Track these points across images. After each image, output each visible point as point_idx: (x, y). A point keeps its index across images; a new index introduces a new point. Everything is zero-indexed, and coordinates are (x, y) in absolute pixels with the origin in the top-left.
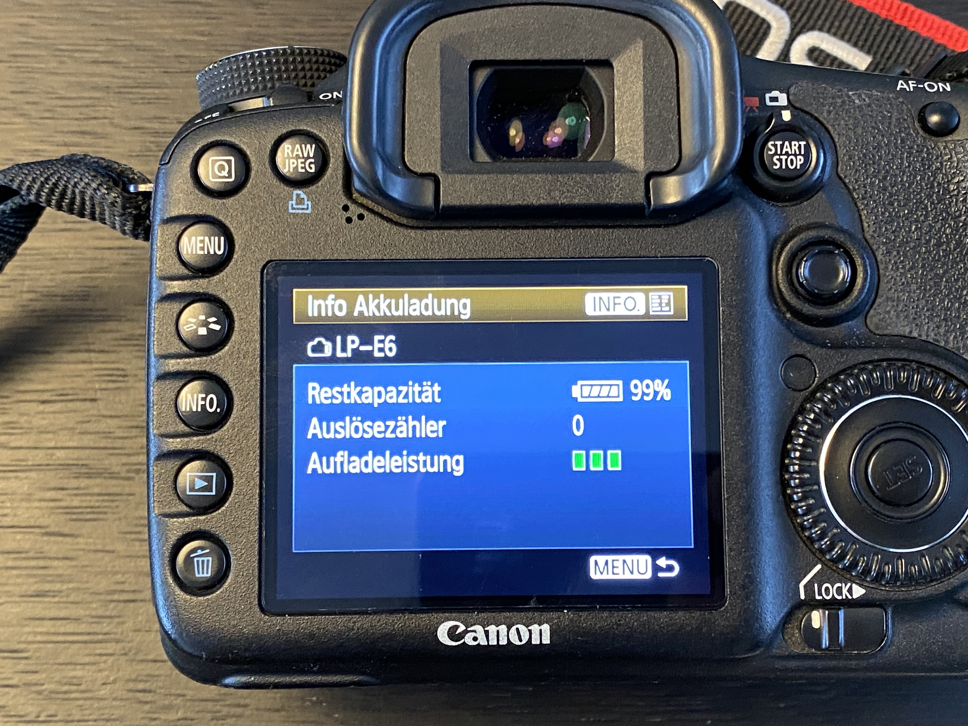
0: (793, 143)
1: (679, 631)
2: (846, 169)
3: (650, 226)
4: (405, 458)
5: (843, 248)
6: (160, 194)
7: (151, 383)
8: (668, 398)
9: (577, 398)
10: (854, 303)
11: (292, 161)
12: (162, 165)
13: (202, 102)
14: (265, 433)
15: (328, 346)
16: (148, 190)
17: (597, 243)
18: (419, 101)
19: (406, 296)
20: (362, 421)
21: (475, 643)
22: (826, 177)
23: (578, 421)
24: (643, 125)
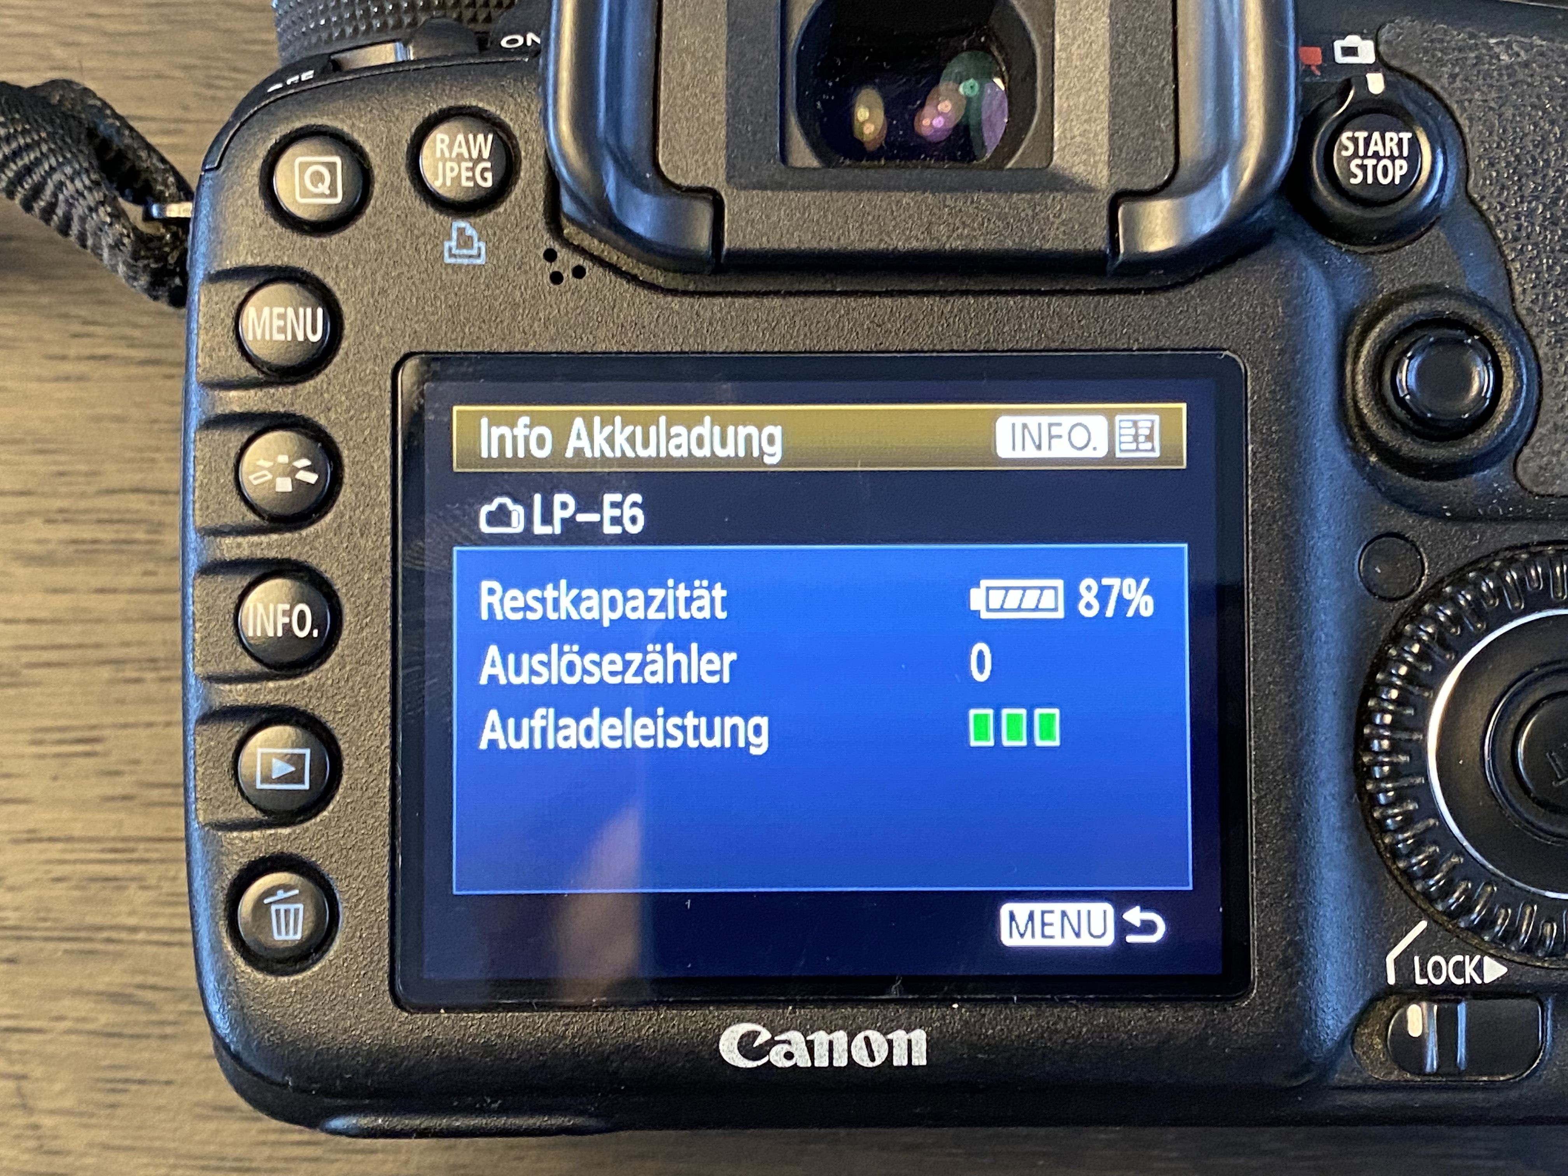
0: (1388, 135)
1: (1164, 1043)
2: (1484, 184)
3: (1119, 292)
4: (660, 721)
5: (1478, 333)
6: (202, 227)
7: (190, 580)
8: (1147, 612)
9: (978, 612)
10: (1497, 437)
11: (449, 164)
12: (206, 171)
13: (283, 48)
14: (400, 673)
15: (517, 512)
16: (182, 215)
17: (1020, 325)
18: (686, 49)
19: (663, 420)
20: (582, 653)
21: (789, 1064)
22: (1445, 200)
23: (981, 655)
24: (1106, 102)
